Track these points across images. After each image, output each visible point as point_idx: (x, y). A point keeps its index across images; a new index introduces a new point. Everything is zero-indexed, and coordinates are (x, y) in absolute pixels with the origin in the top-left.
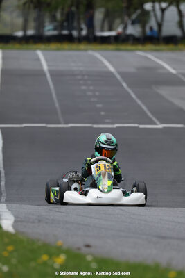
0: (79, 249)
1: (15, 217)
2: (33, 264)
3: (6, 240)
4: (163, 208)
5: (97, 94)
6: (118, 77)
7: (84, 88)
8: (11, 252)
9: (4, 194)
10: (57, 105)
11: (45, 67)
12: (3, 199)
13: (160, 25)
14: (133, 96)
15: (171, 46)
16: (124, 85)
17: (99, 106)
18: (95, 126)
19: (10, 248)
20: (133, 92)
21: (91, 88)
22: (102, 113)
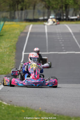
6: (72, 34)
7: (59, 38)
11: (46, 31)
14: (76, 41)
16: (74, 37)
17: (63, 45)
18: (59, 53)
20: (77, 40)
22: (63, 48)
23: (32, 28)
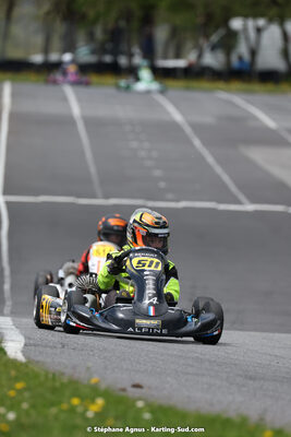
0: (124, 390)
1: (25, 338)
2: (54, 410)
3: (13, 373)
4: (253, 333)
5: (155, 154)
6: (188, 130)
7: (134, 144)
8: (19, 392)
9: (9, 303)
10: (93, 169)
11: (76, 110)
12: (7, 309)
13: (253, 53)
15: (270, 86)
16: (197, 143)
17: (158, 173)
19: (19, 385)
20: (213, 154)
21: (146, 145)
22: (162, 185)
23: (14, 95)
